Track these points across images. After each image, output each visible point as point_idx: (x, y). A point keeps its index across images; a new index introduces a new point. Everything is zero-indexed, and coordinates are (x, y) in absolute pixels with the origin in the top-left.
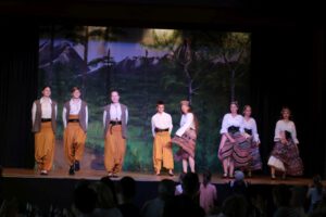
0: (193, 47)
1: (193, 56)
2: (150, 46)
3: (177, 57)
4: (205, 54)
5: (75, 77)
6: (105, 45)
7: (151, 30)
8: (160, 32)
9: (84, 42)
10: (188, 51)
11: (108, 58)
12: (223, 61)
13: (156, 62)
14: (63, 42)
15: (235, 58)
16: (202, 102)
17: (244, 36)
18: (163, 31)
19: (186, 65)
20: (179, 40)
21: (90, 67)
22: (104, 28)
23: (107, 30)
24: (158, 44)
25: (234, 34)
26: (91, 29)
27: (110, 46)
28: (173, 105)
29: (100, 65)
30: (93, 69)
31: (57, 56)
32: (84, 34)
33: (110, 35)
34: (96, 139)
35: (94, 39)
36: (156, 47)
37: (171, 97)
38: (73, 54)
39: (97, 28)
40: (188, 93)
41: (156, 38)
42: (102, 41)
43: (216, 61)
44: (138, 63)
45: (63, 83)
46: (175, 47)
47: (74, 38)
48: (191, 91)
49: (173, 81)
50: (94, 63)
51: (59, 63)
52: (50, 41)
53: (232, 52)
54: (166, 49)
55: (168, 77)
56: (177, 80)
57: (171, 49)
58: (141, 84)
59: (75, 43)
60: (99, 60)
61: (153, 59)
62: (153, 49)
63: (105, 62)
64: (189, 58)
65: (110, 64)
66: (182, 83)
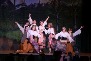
1: (59, 3)
3: (52, 3)
4: (64, 2)
5: (11, 12)
10: (57, 1)
11: (24, 4)
12: (72, 5)
13: (43, 5)
15: (76, 4)
16: (63, 22)
19: (56, 7)
21: (16, 8)
29: (20, 7)
30: (18, 8)
38: (9, 2)
40: (57, 18)
43: (69, 5)
44: (36, 6)
45: (5, 14)
49: (50, 14)
50: (18, 6)
51: (3, 6)
55: (49, 12)
56: (52, 13)
58: (37, 15)
60: (20, 5)
61: (42, 4)
63: (22, 6)
64: (57, 4)
65: (24, 6)
66: (54, 14)
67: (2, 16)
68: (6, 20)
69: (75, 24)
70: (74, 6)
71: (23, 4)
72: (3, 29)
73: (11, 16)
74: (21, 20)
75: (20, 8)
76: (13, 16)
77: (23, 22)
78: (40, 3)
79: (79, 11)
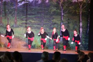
5: (13, 8)
12: (77, 1)
13: (47, 1)
16: (67, 19)
19: (61, 3)
21: (19, 4)
28: (54, 20)
34: (21, 34)
37: (54, 17)
43: (74, 1)
44: (40, 2)
45: (7, 10)
48: (62, 14)
49: (55, 10)
51: (5, 2)
55: (53, 8)
58: (41, 11)
63: (25, 1)
65: (27, 2)
66: (58, 11)
67: (3, 12)
68: (8, 17)
69: (81, 21)
70: (79, 2)
72: (5, 26)
73: (13, 13)
74: (24, 17)
75: (23, 4)
76: (16, 12)
77: (25, 19)
79: (85, 7)
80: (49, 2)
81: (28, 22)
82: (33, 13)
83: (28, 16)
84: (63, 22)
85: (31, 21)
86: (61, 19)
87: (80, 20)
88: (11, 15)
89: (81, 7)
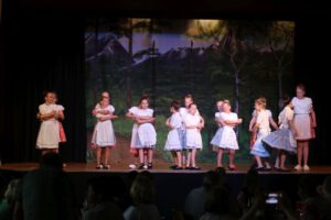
0: (239, 37)
1: (239, 46)
2: (195, 37)
3: (223, 46)
5: (120, 70)
6: (150, 37)
7: (196, 21)
8: (204, 23)
9: (129, 34)
10: (234, 41)
11: (153, 49)
13: (201, 52)
14: (107, 35)
15: (281, 46)
16: (249, 92)
17: (290, 25)
18: (208, 21)
19: (232, 55)
20: (224, 30)
21: (135, 60)
22: (148, 20)
23: (151, 22)
24: (203, 34)
25: (280, 23)
26: (135, 21)
27: (155, 38)
29: (145, 57)
30: (138, 61)
31: (101, 50)
32: (128, 26)
33: (155, 27)
35: (138, 31)
36: (201, 37)
37: (217, 87)
38: (118, 47)
39: (142, 20)
40: (235, 83)
41: (201, 29)
42: (146, 33)
43: (262, 50)
44: (184, 54)
45: (108, 76)
46: (221, 38)
47: (118, 31)
48: (237, 81)
49: (219, 72)
50: (139, 55)
51: (102, 56)
52: (94, 35)
53: (278, 40)
54: (212, 40)
55: (215, 67)
57: (216, 39)
58: (187, 75)
59: (120, 36)
60: (144, 52)
61: (198, 49)
62: (199, 40)
63: (150, 54)
64: (234, 47)
65: (155, 56)
66: (228, 74)
67: (100, 80)
69: (281, 96)
70: (276, 52)
71: (150, 49)
73: (122, 81)
74: (148, 89)
75: (145, 62)
76: (128, 79)
78: (194, 47)
80: (204, 55)
81: (157, 100)
82: (169, 80)
83: (158, 88)
84: (239, 99)
85: (165, 99)
86: (235, 94)
87: (278, 94)
88: (117, 86)
89: (280, 64)
